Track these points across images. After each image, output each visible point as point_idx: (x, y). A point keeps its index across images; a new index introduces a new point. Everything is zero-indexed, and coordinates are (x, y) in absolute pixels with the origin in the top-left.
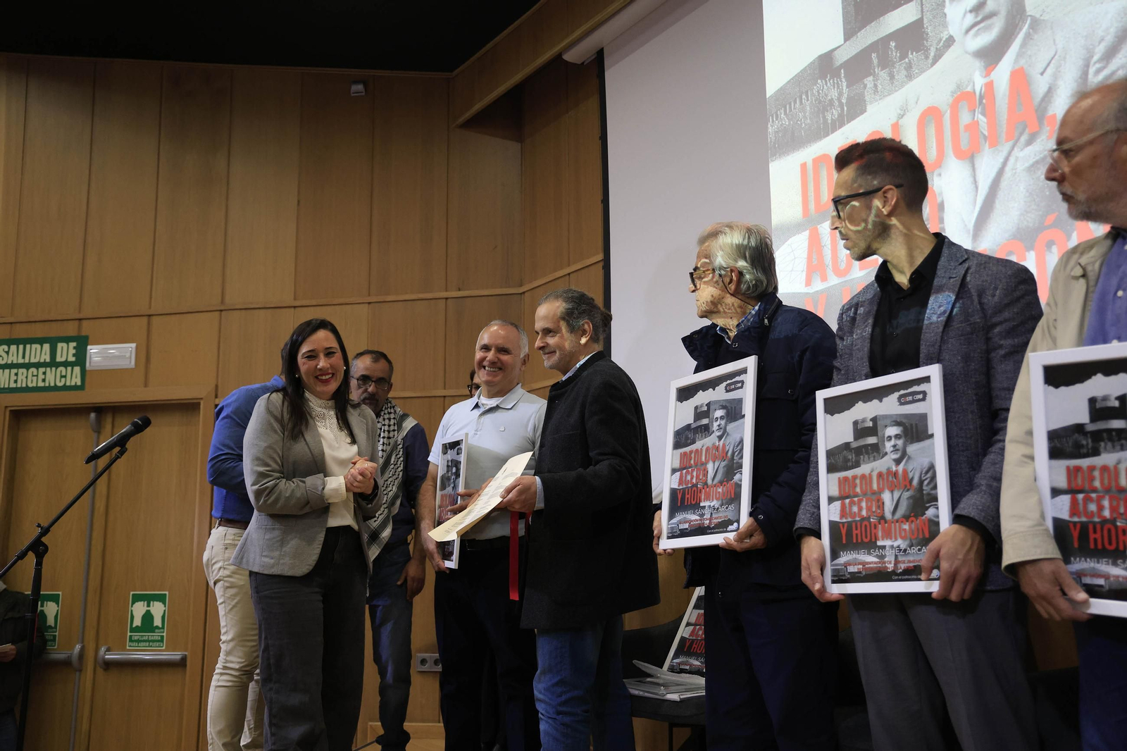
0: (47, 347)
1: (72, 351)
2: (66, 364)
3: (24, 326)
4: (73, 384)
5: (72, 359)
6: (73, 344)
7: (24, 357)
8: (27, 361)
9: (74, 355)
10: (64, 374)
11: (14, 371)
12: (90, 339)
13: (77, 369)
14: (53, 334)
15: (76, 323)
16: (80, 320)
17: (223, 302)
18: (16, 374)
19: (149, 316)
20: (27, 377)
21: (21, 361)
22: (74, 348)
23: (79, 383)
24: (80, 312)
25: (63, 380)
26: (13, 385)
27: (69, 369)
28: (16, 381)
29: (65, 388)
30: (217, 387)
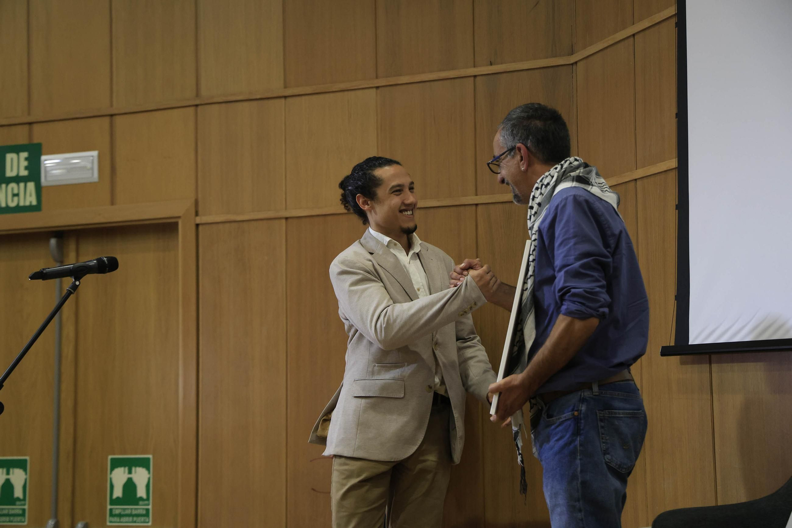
1: (24, 163)
2: (17, 179)
4: (27, 204)
5: (24, 173)
6: (24, 155)
9: (26, 168)
10: (16, 191)
12: (44, 149)
13: (31, 186)
15: (26, 127)
16: (30, 124)
17: (198, 95)
19: (112, 115)
22: (26, 159)
23: (34, 203)
24: (29, 114)
25: (16, 199)
27: (22, 185)
29: (19, 209)
30: (197, 203)
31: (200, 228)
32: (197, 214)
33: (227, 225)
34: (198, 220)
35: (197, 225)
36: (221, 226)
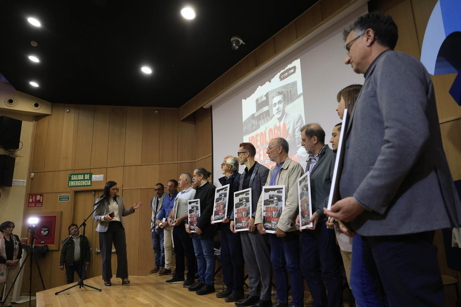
0: (83, 175)
1: (89, 177)
2: (87, 180)
6: (89, 175)
7: (77, 178)
10: (87, 182)
12: (93, 174)
14: (84, 172)
18: (76, 182)
19: (107, 168)
20: (78, 183)
25: (86, 184)
28: (75, 184)
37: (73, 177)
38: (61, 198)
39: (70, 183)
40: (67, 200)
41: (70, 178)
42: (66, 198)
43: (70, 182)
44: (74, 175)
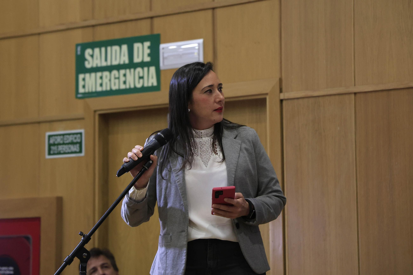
0: (125, 48)
1: (147, 51)
2: (143, 65)
3: (103, 28)
4: (150, 85)
5: (147, 59)
6: (147, 44)
7: (106, 60)
8: (109, 64)
9: (149, 55)
10: (141, 75)
11: (99, 74)
12: (162, 38)
13: (153, 69)
14: (129, 35)
15: (149, 21)
16: (152, 18)
18: (101, 78)
19: (213, 9)
20: (110, 80)
21: (104, 64)
22: (149, 47)
23: (155, 84)
24: (151, 9)
25: (141, 81)
26: (99, 89)
27: (146, 69)
28: (101, 85)
29: (144, 89)
30: (281, 80)
31: (284, 102)
32: (281, 91)
33: (306, 100)
34: (282, 96)
35: (281, 101)
36: (301, 101)
37: (92, 56)
38: (54, 145)
39: (81, 83)
40: (75, 152)
41: (81, 59)
42: (72, 143)
43: (81, 76)
44: (93, 45)
